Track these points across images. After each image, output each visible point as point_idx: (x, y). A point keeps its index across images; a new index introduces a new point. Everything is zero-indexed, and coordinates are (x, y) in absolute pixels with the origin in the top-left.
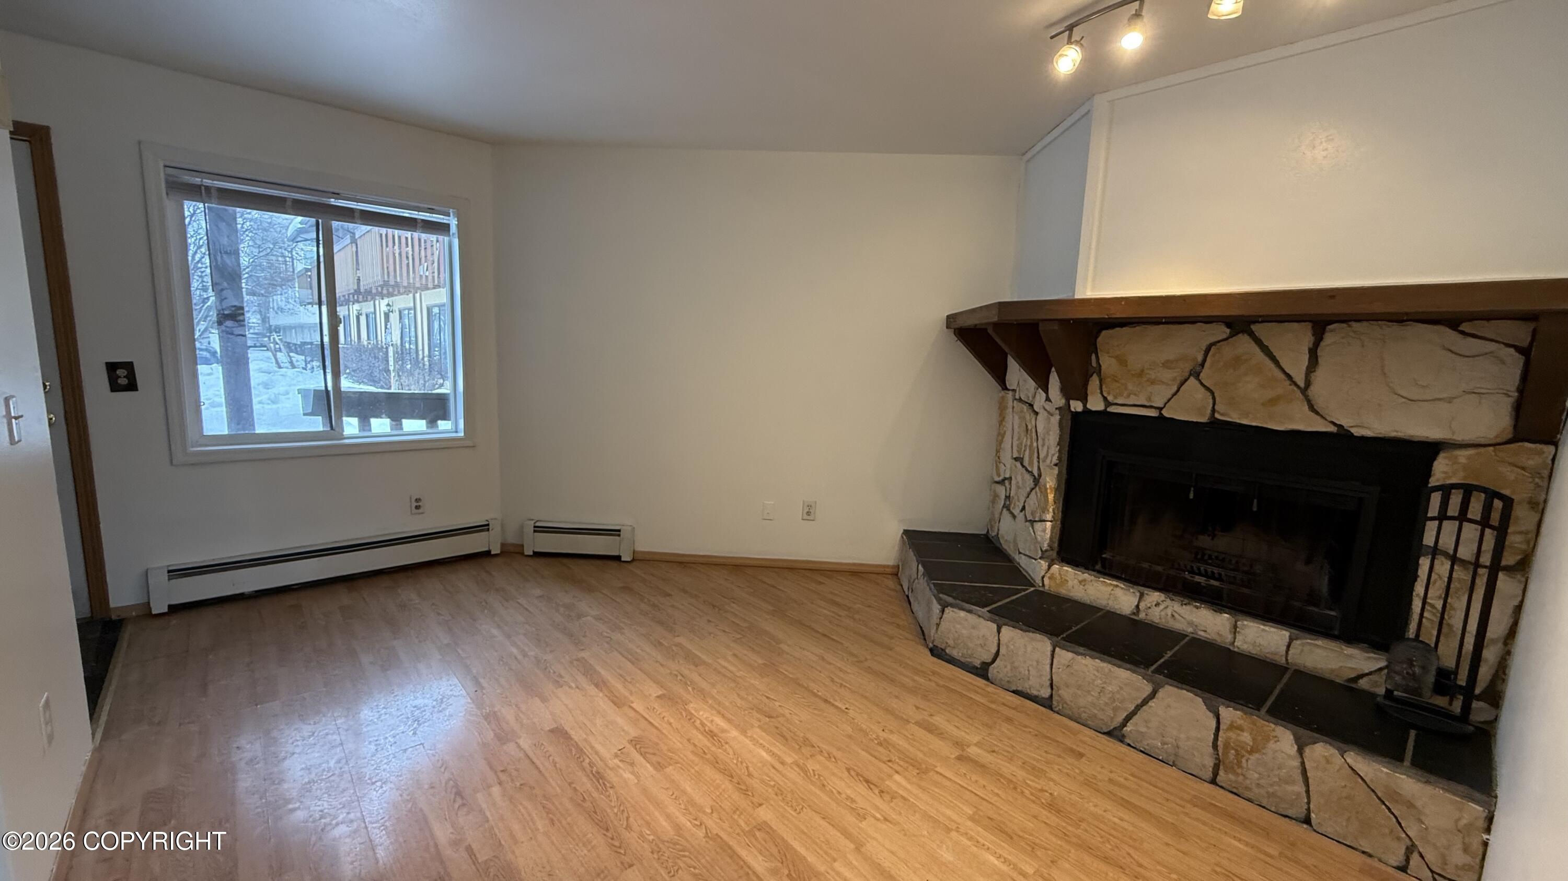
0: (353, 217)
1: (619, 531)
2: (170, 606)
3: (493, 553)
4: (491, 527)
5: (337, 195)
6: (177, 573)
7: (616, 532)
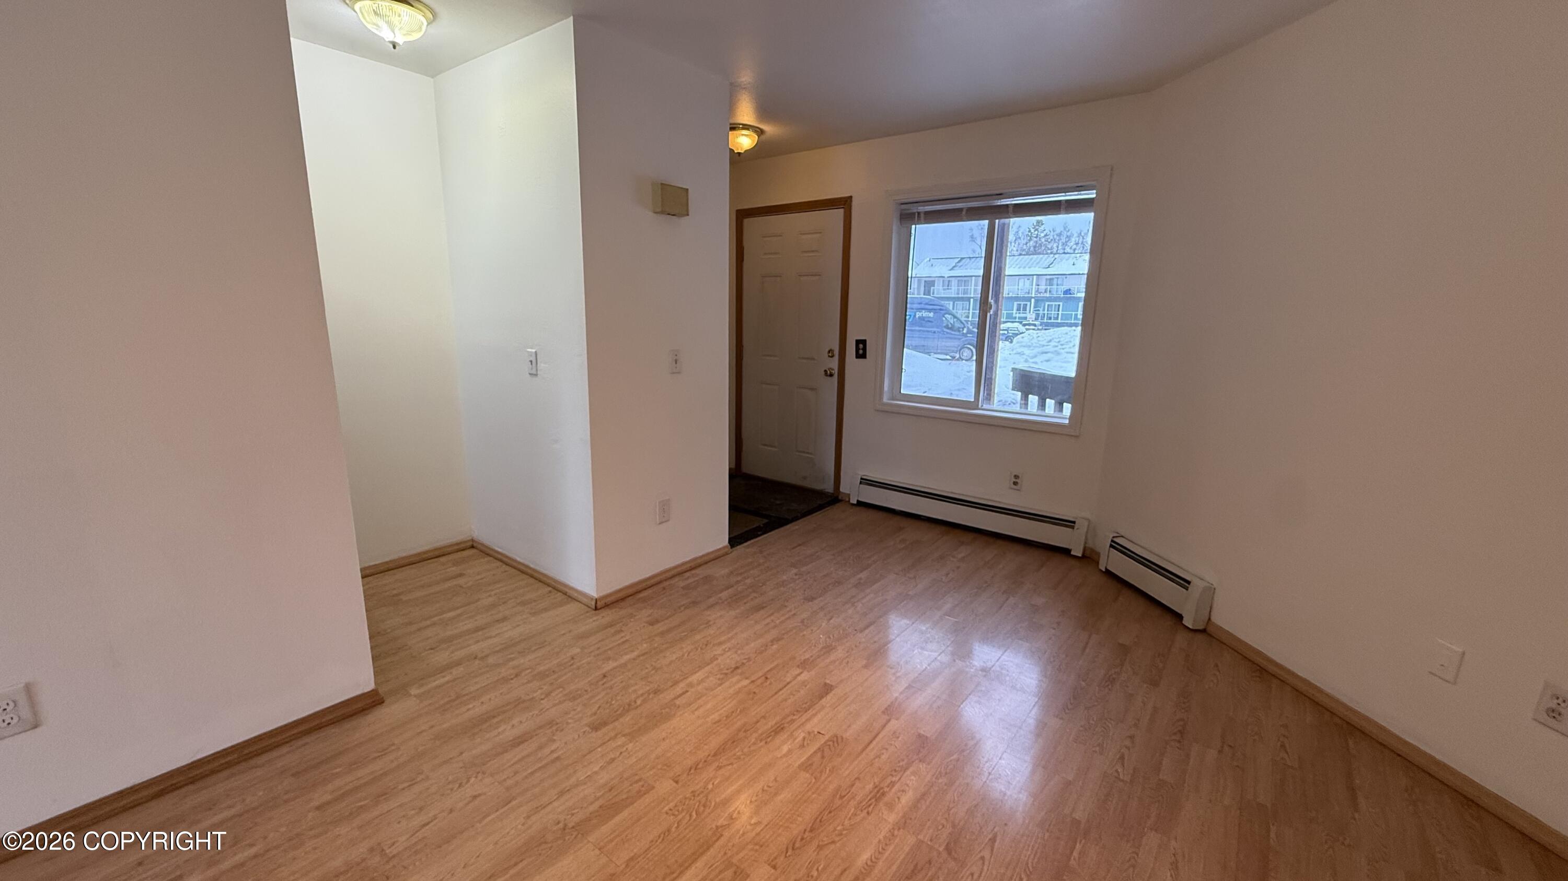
0: (1008, 212)
1: (1189, 582)
2: (858, 501)
3: (1072, 553)
4: (1076, 526)
5: (1000, 195)
6: (865, 481)
7: (1185, 583)
